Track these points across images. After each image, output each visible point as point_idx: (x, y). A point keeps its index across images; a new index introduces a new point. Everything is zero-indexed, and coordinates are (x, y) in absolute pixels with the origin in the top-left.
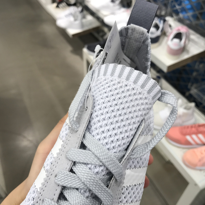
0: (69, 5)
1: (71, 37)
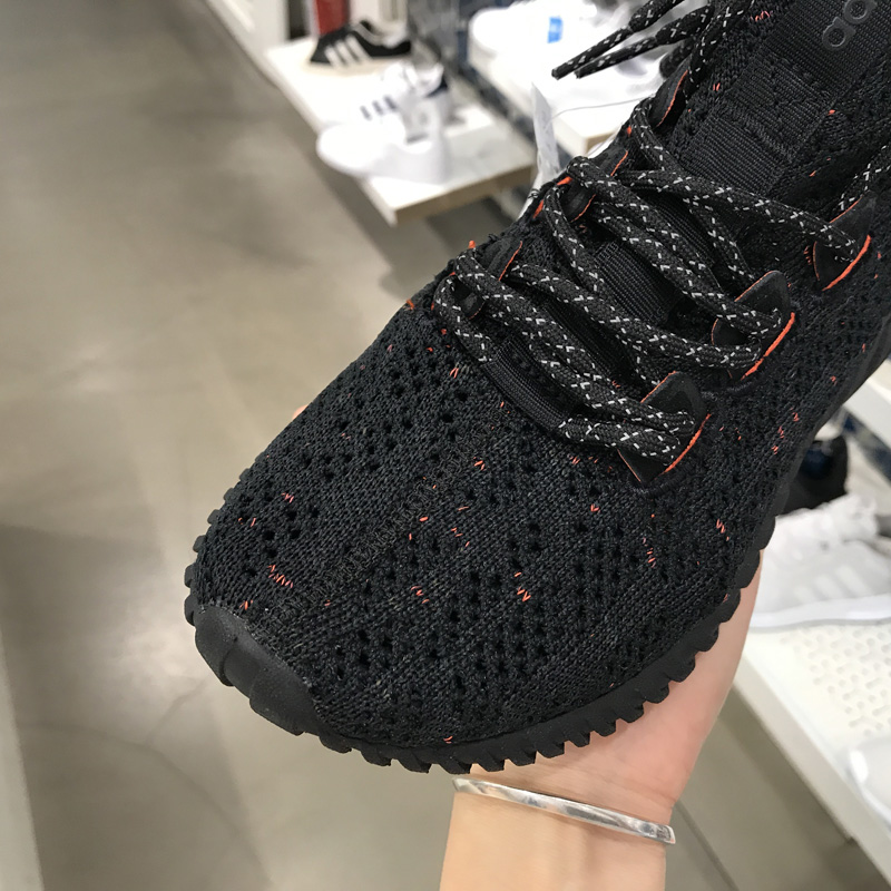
0: (377, 52)
1: (391, 218)
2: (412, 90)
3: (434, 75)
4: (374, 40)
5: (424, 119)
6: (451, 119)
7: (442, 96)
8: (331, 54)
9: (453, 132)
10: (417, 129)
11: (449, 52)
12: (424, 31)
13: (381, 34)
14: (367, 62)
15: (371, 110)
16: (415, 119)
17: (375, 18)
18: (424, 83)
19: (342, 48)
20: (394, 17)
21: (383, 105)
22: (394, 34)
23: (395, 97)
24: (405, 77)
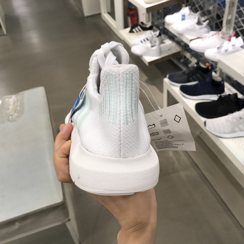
0: (145, 29)
1: (147, 64)
2: (153, 36)
3: (157, 33)
4: (144, 26)
5: (155, 42)
6: (162, 42)
7: (159, 37)
8: (134, 30)
9: (162, 45)
10: (153, 45)
11: (161, 27)
12: (156, 23)
13: (146, 25)
14: (142, 31)
15: (143, 41)
16: (153, 42)
17: (145, 22)
18: (155, 35)
19: (137, 29)
20: (149, 21)
21: (146, 40)
22: (149, 25)
23: (148, 38)
24: (151, 33)
